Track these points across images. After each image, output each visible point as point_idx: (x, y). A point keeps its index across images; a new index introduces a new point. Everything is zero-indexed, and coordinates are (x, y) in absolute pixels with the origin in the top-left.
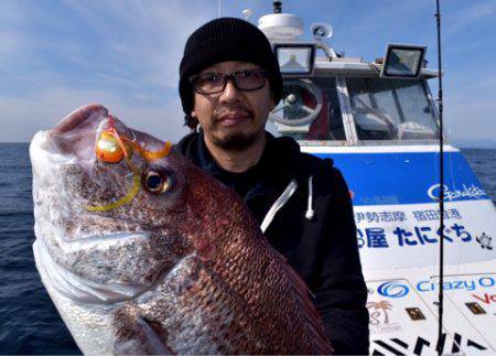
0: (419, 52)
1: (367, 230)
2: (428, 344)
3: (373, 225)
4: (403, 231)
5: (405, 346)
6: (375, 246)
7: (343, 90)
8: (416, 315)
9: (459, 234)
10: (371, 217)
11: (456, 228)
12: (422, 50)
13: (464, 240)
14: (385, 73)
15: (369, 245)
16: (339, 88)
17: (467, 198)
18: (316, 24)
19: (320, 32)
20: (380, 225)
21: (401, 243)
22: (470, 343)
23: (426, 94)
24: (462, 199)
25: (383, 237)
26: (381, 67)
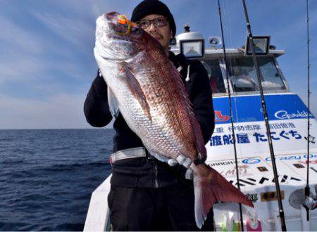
0: (266, 39)
1: (237, 135)
2: (268, 180)
3: (241, 132)
4: (259, 135)
5: (255, 181)
6: (242, 143)
7: (223, 66)
8: (263, 169)
9: (293, 135)
10: (240, 128)
11: (292, 132)
12: (268, 38)
13: (297, 138)
14: (247, 53)
15: (239, 142)
16: (221, 65)
17: (299, 117)
18: (211, 37)
19: (214, 42)
20: (246, 132)
21: (257, 140)
22: (292, 178)
23: (275, 65)
24: (296, 118)
25: (247, 138)
26: (245, 50)
